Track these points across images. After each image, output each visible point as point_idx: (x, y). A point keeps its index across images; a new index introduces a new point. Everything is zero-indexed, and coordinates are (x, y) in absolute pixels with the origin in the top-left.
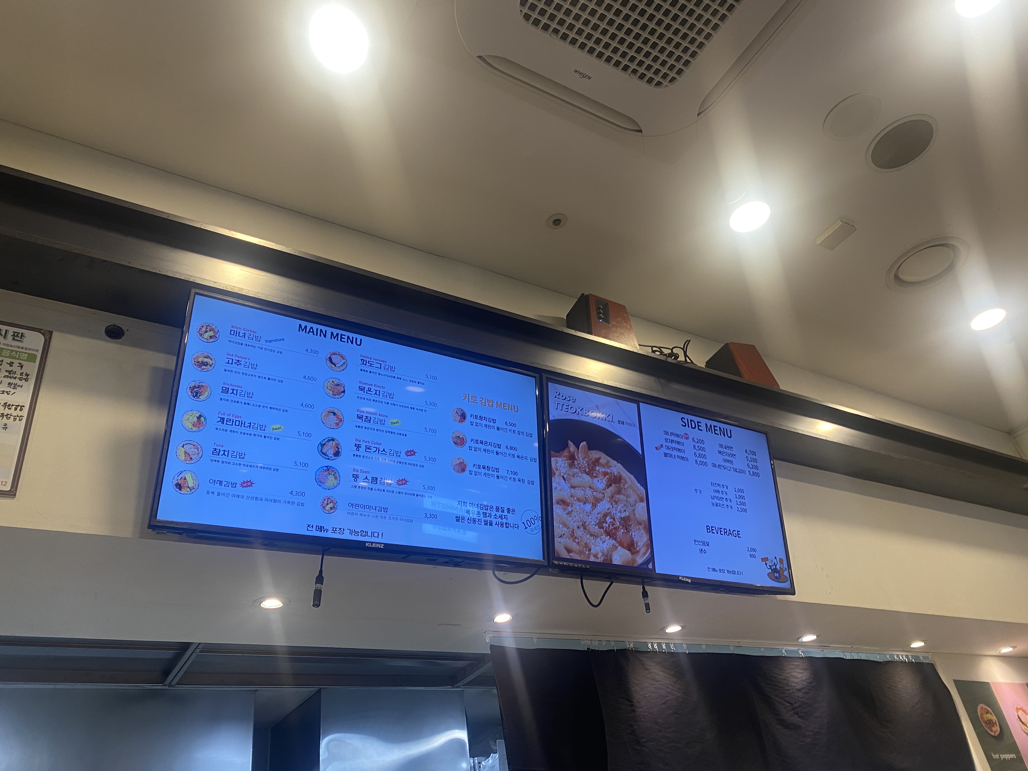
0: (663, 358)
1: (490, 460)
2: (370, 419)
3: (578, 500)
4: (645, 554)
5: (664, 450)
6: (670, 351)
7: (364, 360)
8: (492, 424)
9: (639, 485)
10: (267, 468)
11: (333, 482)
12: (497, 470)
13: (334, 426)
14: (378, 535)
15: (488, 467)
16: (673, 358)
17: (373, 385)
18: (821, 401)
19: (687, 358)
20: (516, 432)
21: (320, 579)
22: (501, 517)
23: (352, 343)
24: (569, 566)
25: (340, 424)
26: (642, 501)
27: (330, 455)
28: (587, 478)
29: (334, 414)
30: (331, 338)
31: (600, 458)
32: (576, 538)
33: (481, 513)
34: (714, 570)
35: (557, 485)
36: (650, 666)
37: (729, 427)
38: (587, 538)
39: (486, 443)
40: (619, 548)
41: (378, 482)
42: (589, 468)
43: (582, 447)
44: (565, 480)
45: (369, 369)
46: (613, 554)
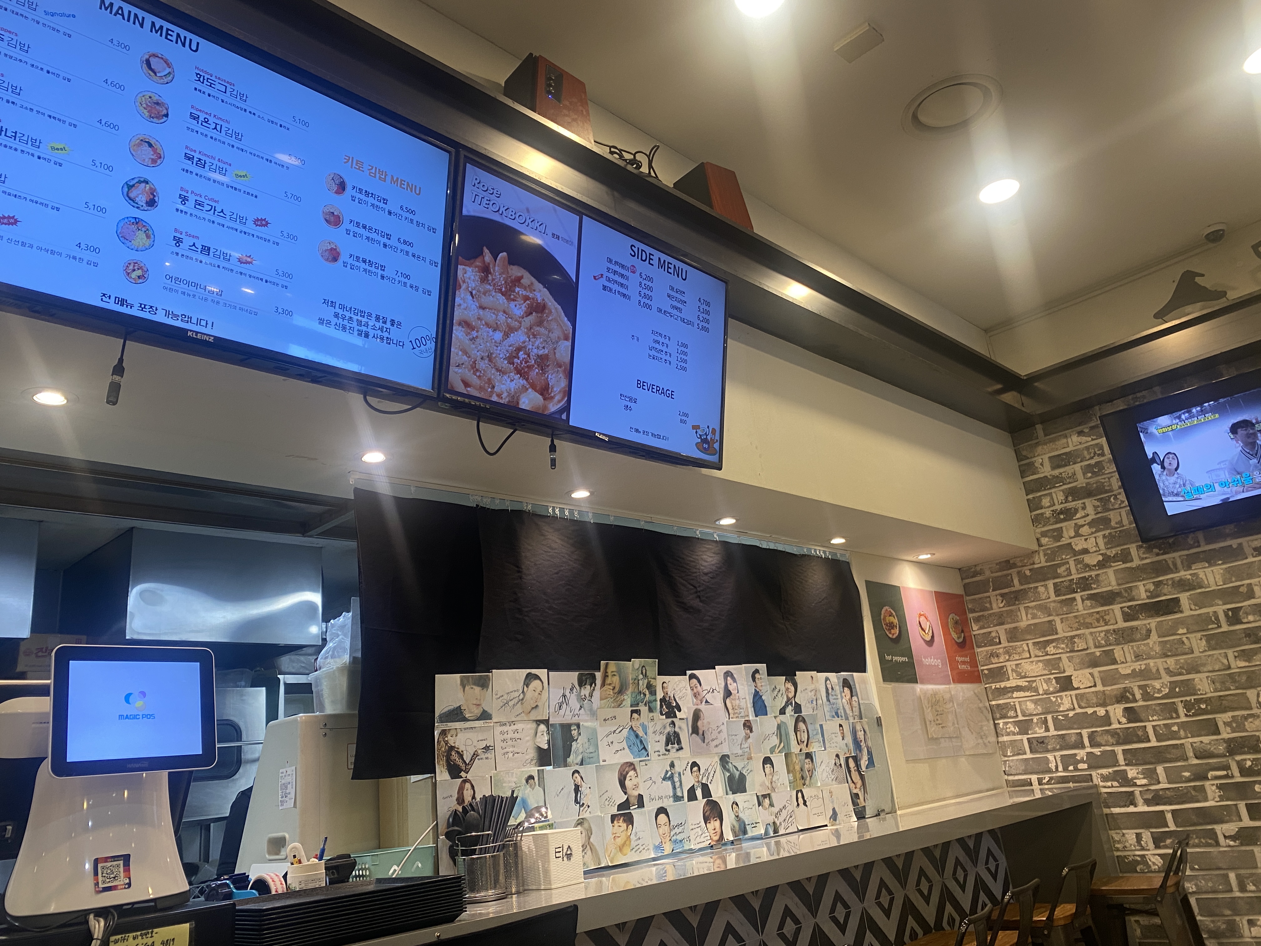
0: (621, 163)
1: (375, 253)
2: (205, 163)
3: (487, 325)
4: (559, 401)
5: (603, 281)
6: (632, 157)
7: (201, 76)
8: (381, 205)
9: (566, 319)
10: (42, 204)
11: (144, 241)
12: (383, 268)
13: (148, 162)
14: (207, 324)
15: (370, 261)
16: (635, 166)
17: (212, 115)
18: (801, 258)
19: (651, 170)
20: (415, 222)
21: (119, 369)
22: (381, 329)
23: (184, 45)
24: (463, 402)
25: (159, 162)
26: (566, 339)
27: (140, 203)
28: (502, 299)
29: (150, 145)
30: (151, 31)
31: (522, 277)
32: (477, 370)
33: (355, 320)
34: (637, 431)
35: (462, 302)
36: (548, 532)
37: (685, 267)
38: (492, 373)
39: (371, 229)
40: (530, 390)
41: (211, 254)
42: (506, 288)
43: (501, 258)
44: (473, 297)
45: (208, 90)
46: (521, 397)
